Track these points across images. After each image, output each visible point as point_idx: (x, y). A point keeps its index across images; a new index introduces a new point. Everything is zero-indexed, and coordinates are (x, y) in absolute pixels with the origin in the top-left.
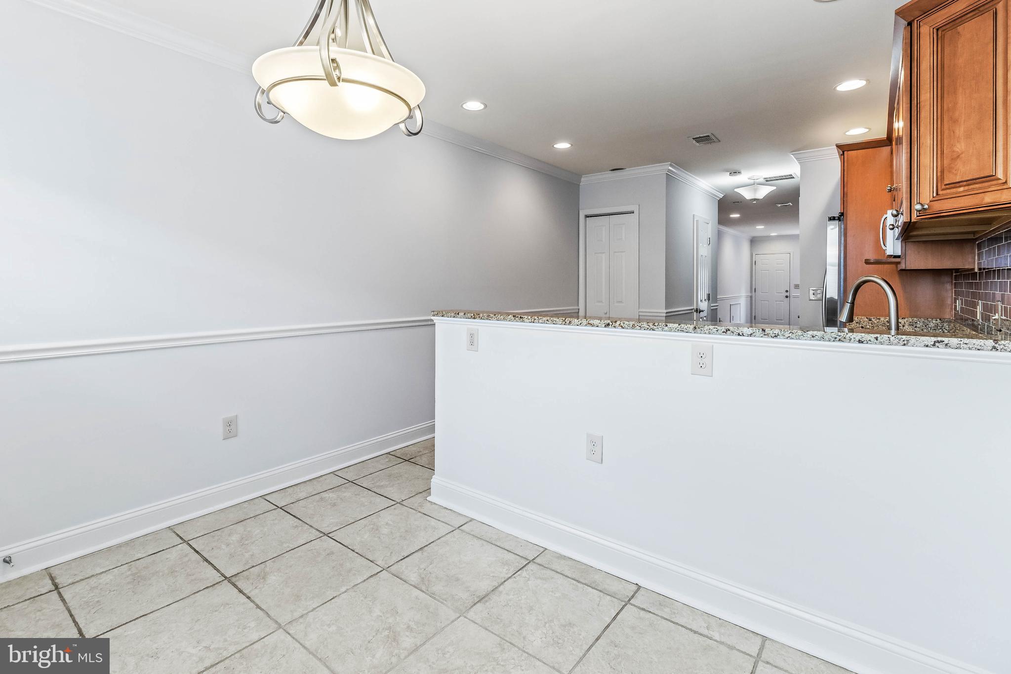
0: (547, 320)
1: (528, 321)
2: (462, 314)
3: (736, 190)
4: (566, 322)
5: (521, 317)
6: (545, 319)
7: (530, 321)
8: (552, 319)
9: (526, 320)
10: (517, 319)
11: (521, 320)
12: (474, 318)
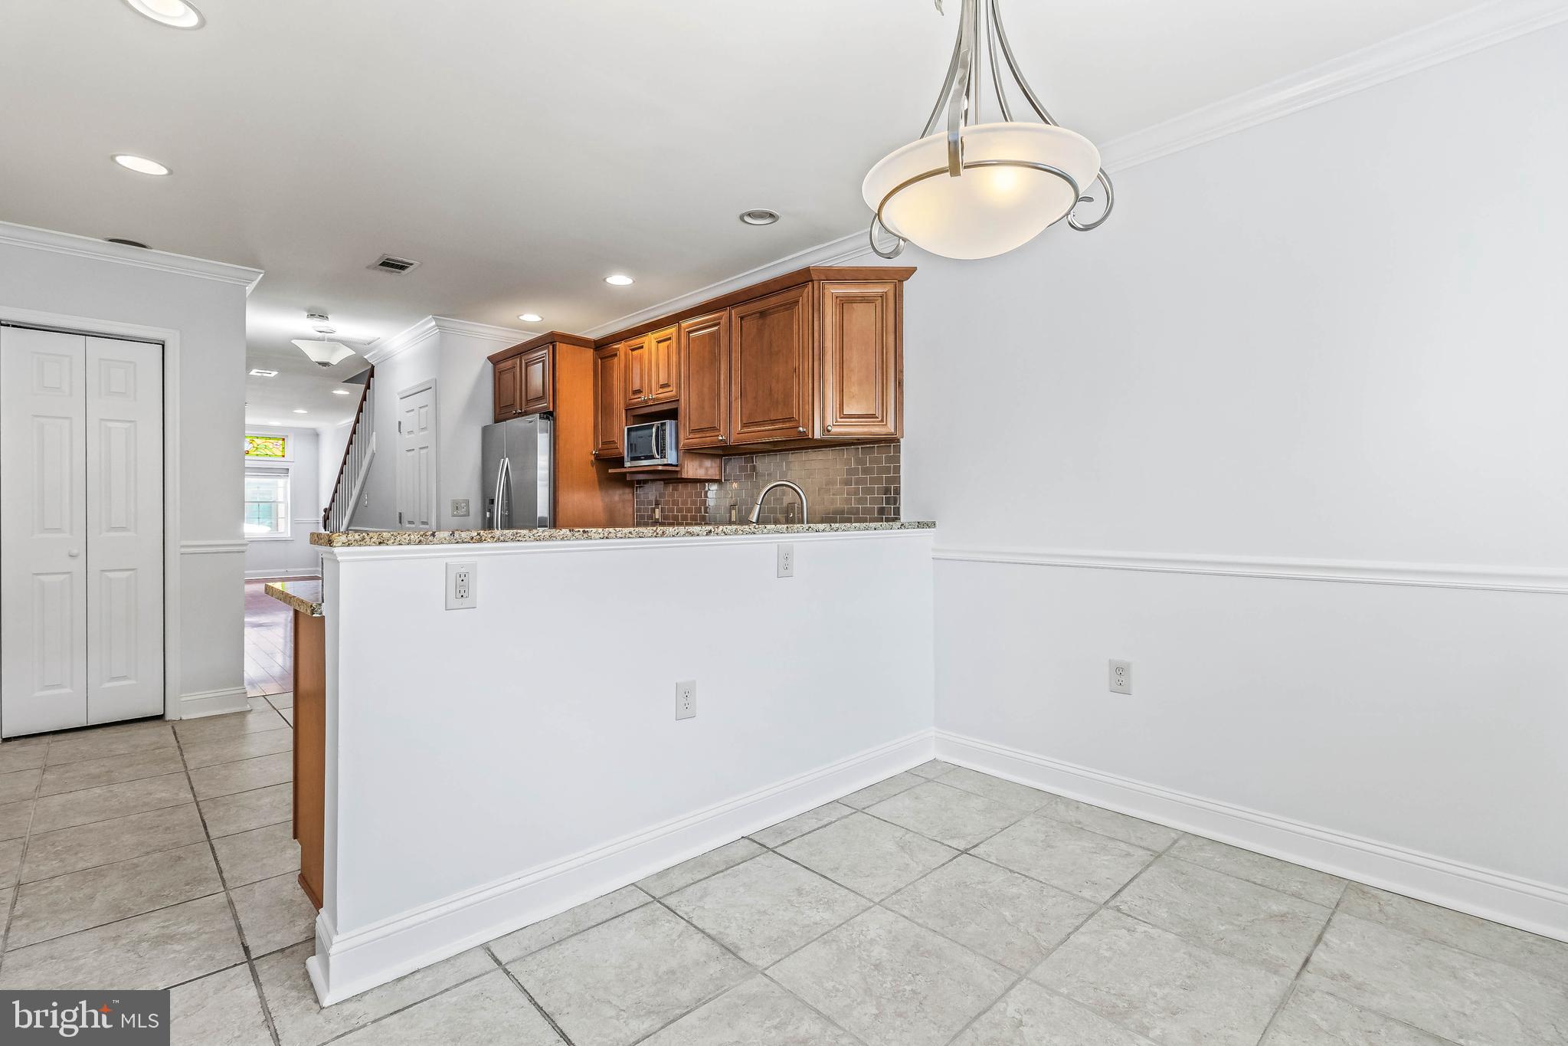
0: (630, 533)
1: (598, 536)
2: (446, 534)
3: (292, 341)
4: (657, 534)
5: (584, 531)
6: (626, 530)
7: (602, 536)
8: (637, 529)
9: (591, 534)
10: (577, 534)
11: (585, 535)
12: (480, 541)
